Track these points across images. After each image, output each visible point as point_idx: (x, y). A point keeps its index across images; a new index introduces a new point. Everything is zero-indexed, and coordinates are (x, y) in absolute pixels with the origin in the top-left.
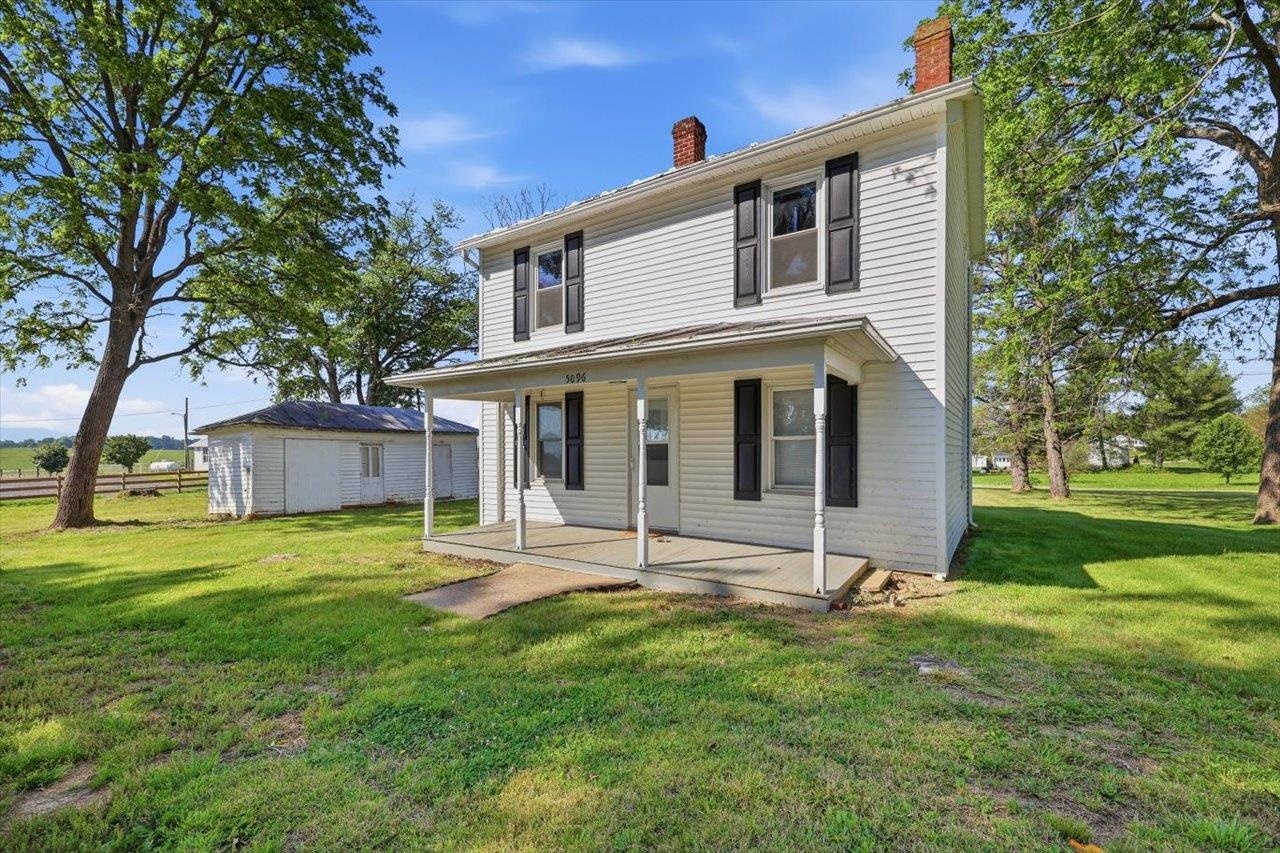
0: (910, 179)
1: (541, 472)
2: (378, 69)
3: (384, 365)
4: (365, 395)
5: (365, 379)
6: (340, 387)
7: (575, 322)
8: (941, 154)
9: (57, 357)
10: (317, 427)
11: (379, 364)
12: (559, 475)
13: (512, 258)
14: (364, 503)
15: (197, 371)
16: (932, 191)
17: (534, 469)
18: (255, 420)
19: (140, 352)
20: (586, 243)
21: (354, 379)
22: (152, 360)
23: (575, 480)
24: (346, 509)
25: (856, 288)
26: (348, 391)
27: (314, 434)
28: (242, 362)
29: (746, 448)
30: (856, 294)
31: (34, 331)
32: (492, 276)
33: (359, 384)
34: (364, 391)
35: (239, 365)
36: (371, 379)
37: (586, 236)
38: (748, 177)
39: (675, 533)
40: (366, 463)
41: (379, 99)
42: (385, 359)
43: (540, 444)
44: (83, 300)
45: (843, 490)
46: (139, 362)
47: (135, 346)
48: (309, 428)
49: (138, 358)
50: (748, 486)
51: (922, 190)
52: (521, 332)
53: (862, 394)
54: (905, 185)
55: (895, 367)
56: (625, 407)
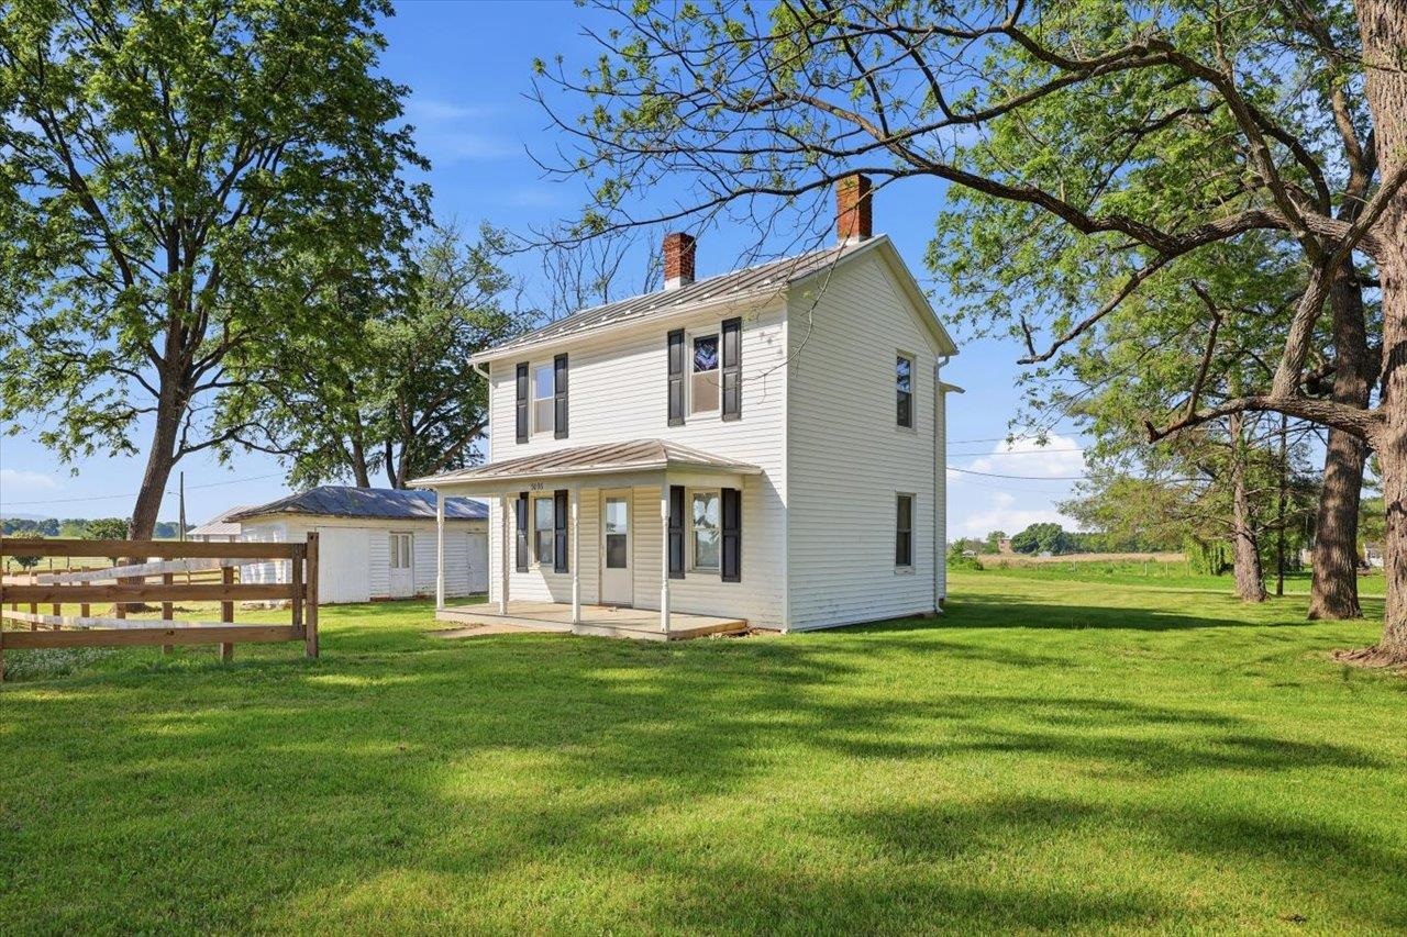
0: (770, 341)
1: (538, 557)
2: (408, 127)
3: (418, 432)
4: (396, 469)
5: (397, 449)
6: (366, 459)
7: (561, 430)
8: (785, 323)
9: (100, 445)
10: (346, 514)
11: (413, 430)
12: (550, 561)
13: (515, 371)
14: (393, 595)
15: (225, 455)
16: (781, 352)
17: (532, 555)
18: (289, 509)
19: (183, 442)
20: (570, 363)
21: (384, 449)
22: (193, 449)
23: (562, 565)
24: (374, 601)
25: (739, 417)
26: (377, 463)
27: (344, 522)
28: (277, 449)
29: (675, 539)
30: (738, 423)
31: (83, 421)
32: (500, 385)
33: (389, 455)
34: (396, 463)
35: (273, 452)
36: (404, 449)
37: (570, 358)
38: (675, 326)
39: (630, 607)
40: (395, 553)
41: (411, 156)
42: (420, 425)
43: (538, 534)
44: (125, 388)
45: (731, 571)
46: (182, 452)
47: (179, 436)
48: (340, 515)
49: (181, 447)
50: (677, 570)
51: (776, 350)
52: (522, 436)
53: (744, 498)
54: (767, 345)
55: (759, 479)
56: (597, 503)
